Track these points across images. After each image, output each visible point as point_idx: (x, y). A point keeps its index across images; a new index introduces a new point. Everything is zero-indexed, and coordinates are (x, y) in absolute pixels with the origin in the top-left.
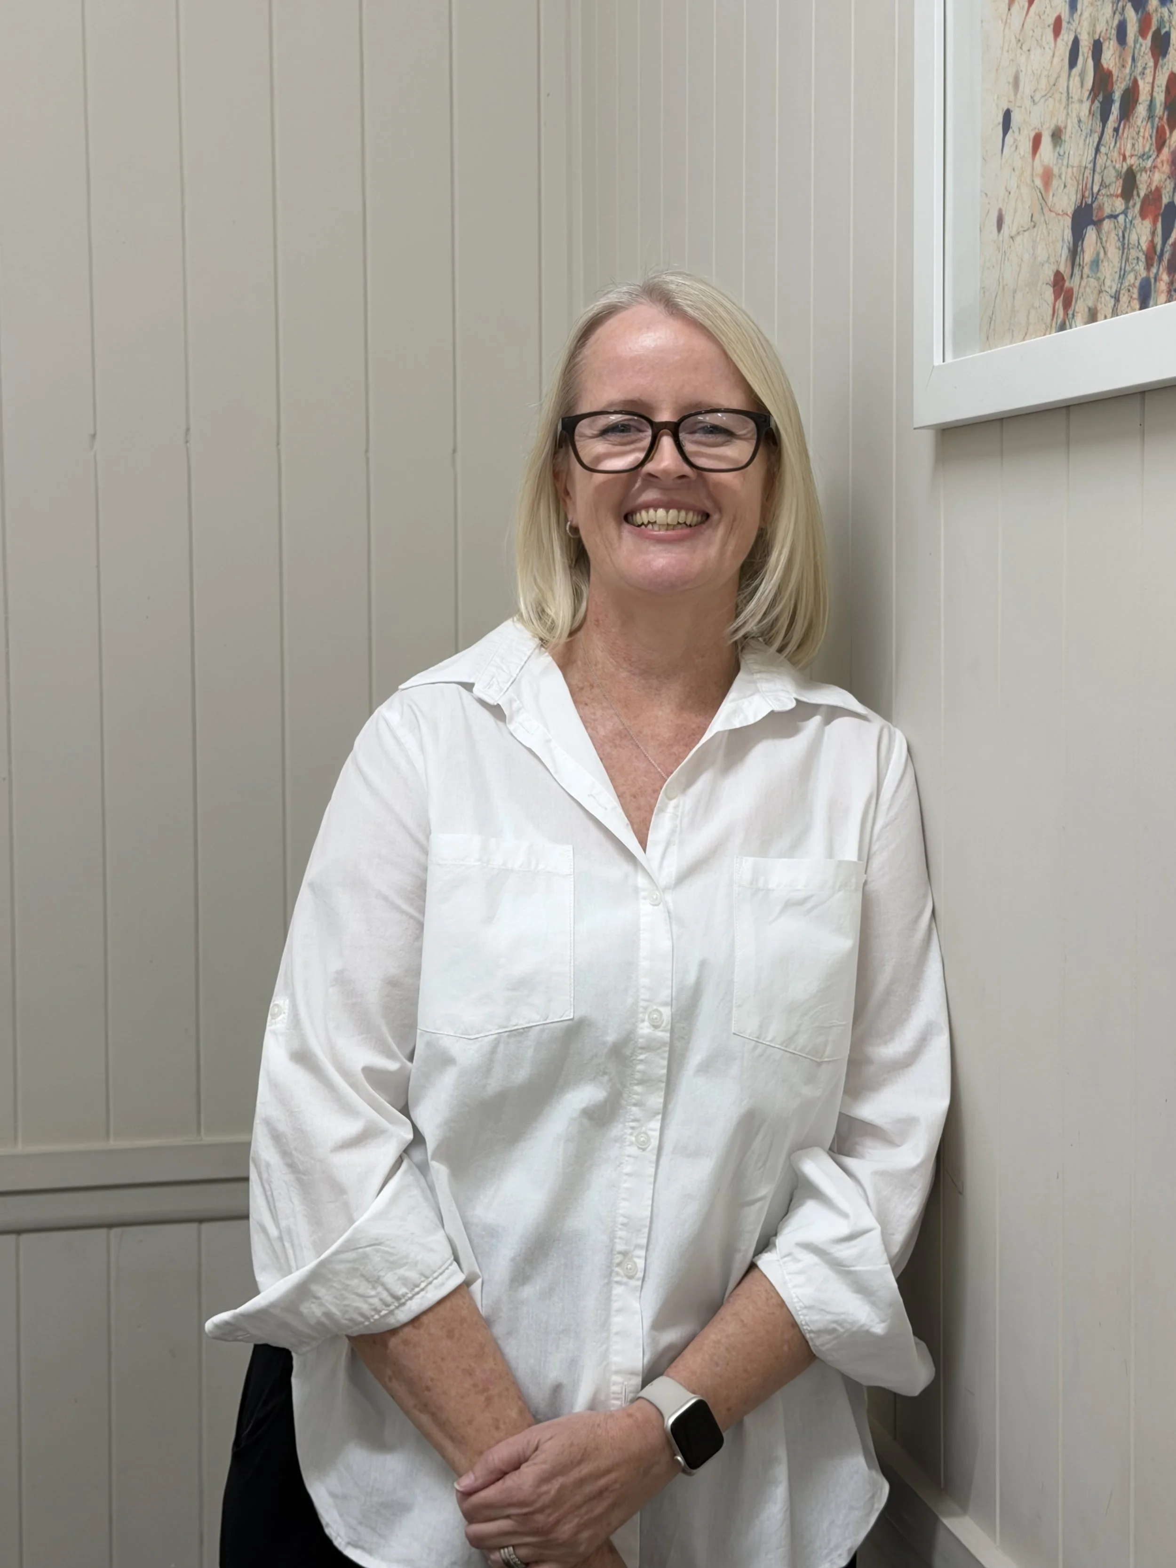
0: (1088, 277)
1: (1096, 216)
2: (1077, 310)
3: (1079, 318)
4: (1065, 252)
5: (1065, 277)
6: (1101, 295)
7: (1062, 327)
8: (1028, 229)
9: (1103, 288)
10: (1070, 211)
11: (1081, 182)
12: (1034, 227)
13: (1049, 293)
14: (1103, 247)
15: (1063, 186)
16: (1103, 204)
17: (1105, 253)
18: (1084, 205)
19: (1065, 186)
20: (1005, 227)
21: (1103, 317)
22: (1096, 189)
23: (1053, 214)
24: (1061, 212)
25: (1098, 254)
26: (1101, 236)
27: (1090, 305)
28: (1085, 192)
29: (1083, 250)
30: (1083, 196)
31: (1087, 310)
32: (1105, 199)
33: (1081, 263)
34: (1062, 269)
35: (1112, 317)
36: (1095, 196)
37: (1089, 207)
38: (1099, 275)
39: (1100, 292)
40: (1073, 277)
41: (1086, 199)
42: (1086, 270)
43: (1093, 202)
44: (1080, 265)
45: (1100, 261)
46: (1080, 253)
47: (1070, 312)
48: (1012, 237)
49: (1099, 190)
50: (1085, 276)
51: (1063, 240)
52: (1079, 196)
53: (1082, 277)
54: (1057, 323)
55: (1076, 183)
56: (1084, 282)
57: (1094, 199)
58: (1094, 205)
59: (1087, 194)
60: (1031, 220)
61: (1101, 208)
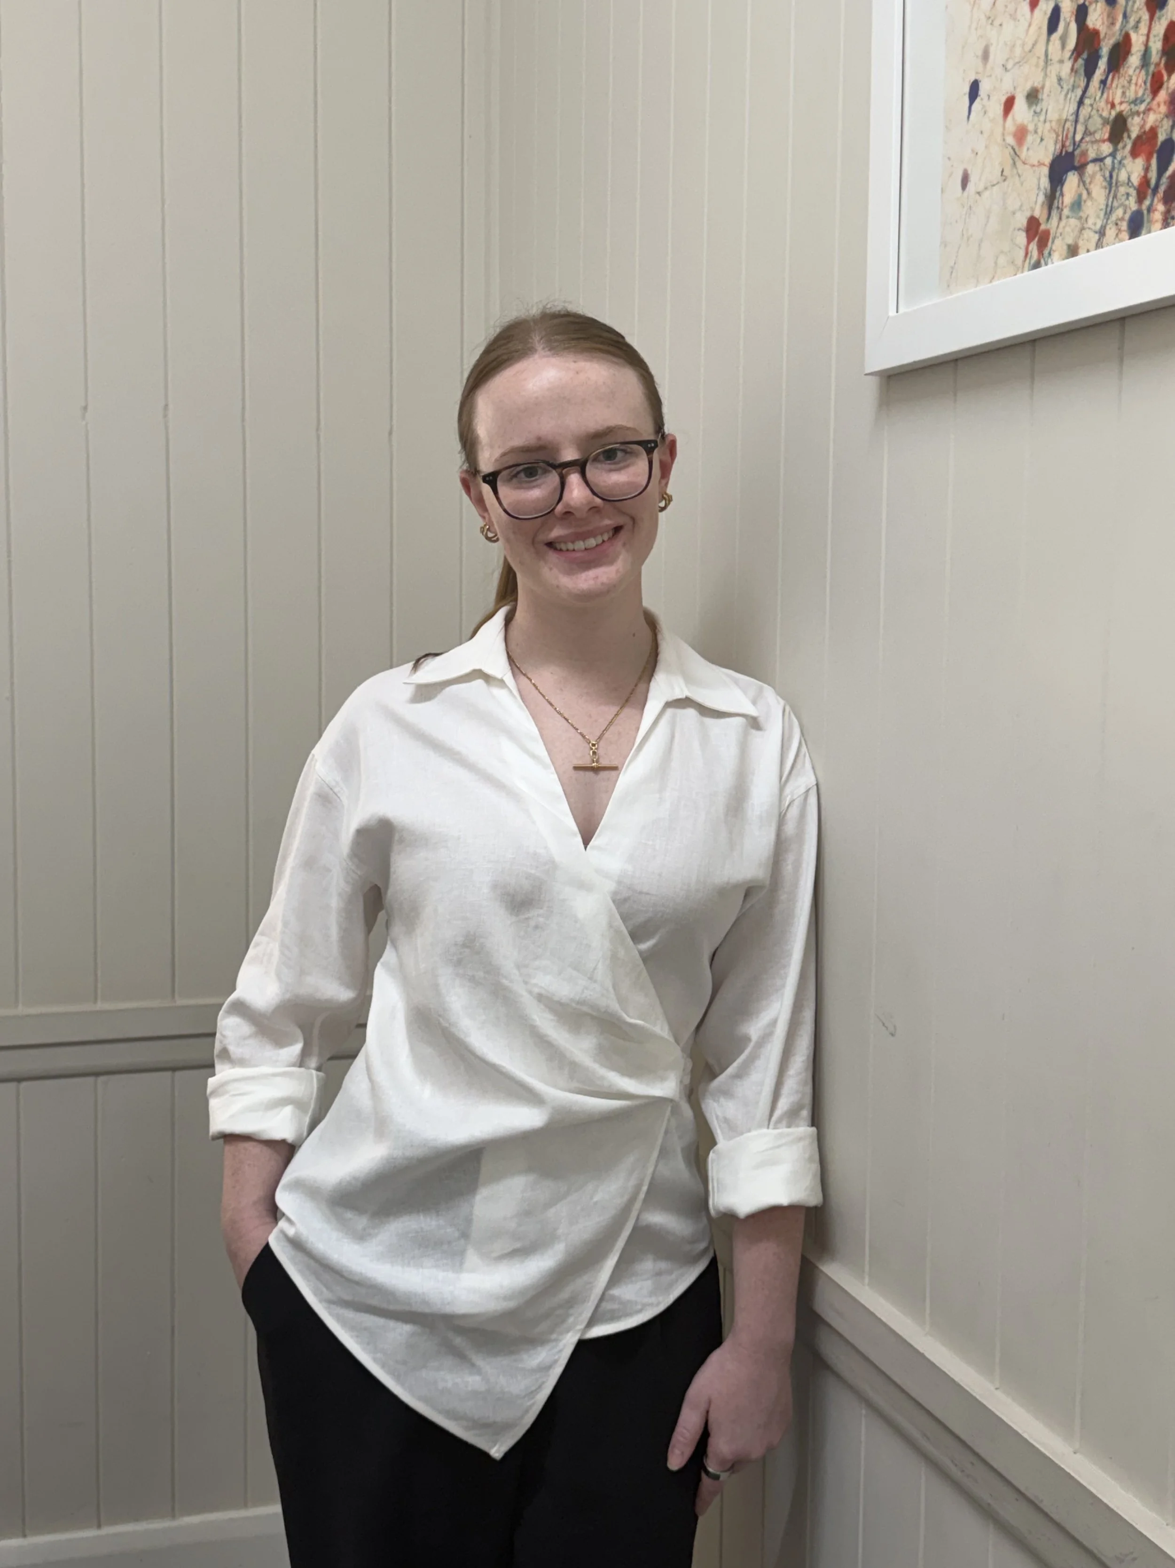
0: (1068, 217)
1: (1079, 161)
2: (1054, 248)
3: (1056, 256)
4: (1041, 198)
5: (1041, 221)
6: (1083, 232)
7: (1037, 265)
8: (998, 183)
9: (1085, 226)
10: (1048, 160)
11: (1060, 133)
12: (1005, 180)
13: (1022, 238)
14: (1087, 190)
15: (1039, 140)
16: (1087, 150)
17: (1089, 193)
18: (1064, 153)
19: (1042, 140)
20: (971, 186)
21: (1086, 250)
22: (1078, 137)
23: (1027, 166)
24: (1036, 163)
25: (1080, 196)
26: (1085, 179)
27: (1070, 241)
28: (1065, 141)
29: (1062, 195)
30: (1063, 146)
31: (1065, 247)
32: (1089, 146)
33: (1060, 206)
34: (1037, 214)
35: (1096, 249)
36: (1077, 144)
37: (1071, 155)
38: (1081, 214)
39: (1083, 229)
40: (1050, 221)
41: (1067, 149)
42: (1066, 212)
43: (1074, 150)
44: (1058, 208)
45: (1083, 203)
46: (1059, 198)
47: (1046, 252)
48: (979, 193)
49: (1082, 138)
50: (1064, 217)
51: (1039, 188)
52: (1059, 146)
53: (1060, 219)
54: (1030, 263)
55: (1054, 136)
56: (1062, 224)
57: (1076, 147)
58: (1077, 152)
59: (1067, 144)
60: (1002, 175)
61: (1084, 153)
